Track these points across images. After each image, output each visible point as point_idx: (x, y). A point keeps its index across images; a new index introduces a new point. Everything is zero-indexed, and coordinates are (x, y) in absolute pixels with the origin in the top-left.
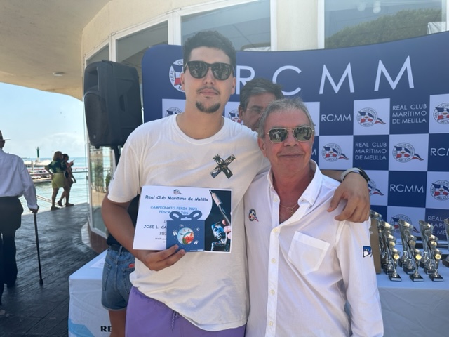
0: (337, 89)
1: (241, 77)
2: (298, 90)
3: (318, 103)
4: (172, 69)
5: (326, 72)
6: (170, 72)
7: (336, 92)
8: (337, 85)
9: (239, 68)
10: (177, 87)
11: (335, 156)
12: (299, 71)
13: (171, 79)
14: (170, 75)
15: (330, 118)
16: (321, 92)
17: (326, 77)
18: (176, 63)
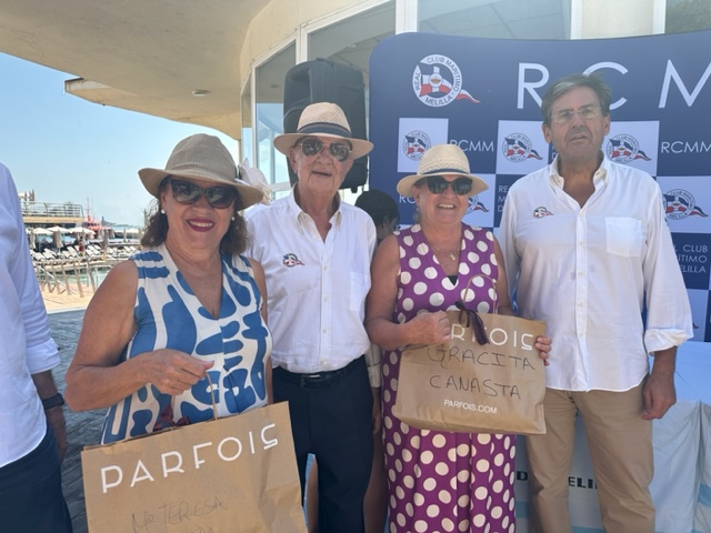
0: (690, 100)
1: (526, 81)
2: (623, 101)
3: (658, 122)
4: (418, 70)
5: (671, 71)
6: (415, 75)
7: (690, 104)
8: (690, 94)
9: (523, 67)
10: (423, 99)
11: (684, 210)
12: (624, 70)
13: (414, 86)
14: (414, 80)
15: (676, 148)
16: (662, 104)
17: (672, 79)
18: (424, 61)
